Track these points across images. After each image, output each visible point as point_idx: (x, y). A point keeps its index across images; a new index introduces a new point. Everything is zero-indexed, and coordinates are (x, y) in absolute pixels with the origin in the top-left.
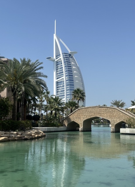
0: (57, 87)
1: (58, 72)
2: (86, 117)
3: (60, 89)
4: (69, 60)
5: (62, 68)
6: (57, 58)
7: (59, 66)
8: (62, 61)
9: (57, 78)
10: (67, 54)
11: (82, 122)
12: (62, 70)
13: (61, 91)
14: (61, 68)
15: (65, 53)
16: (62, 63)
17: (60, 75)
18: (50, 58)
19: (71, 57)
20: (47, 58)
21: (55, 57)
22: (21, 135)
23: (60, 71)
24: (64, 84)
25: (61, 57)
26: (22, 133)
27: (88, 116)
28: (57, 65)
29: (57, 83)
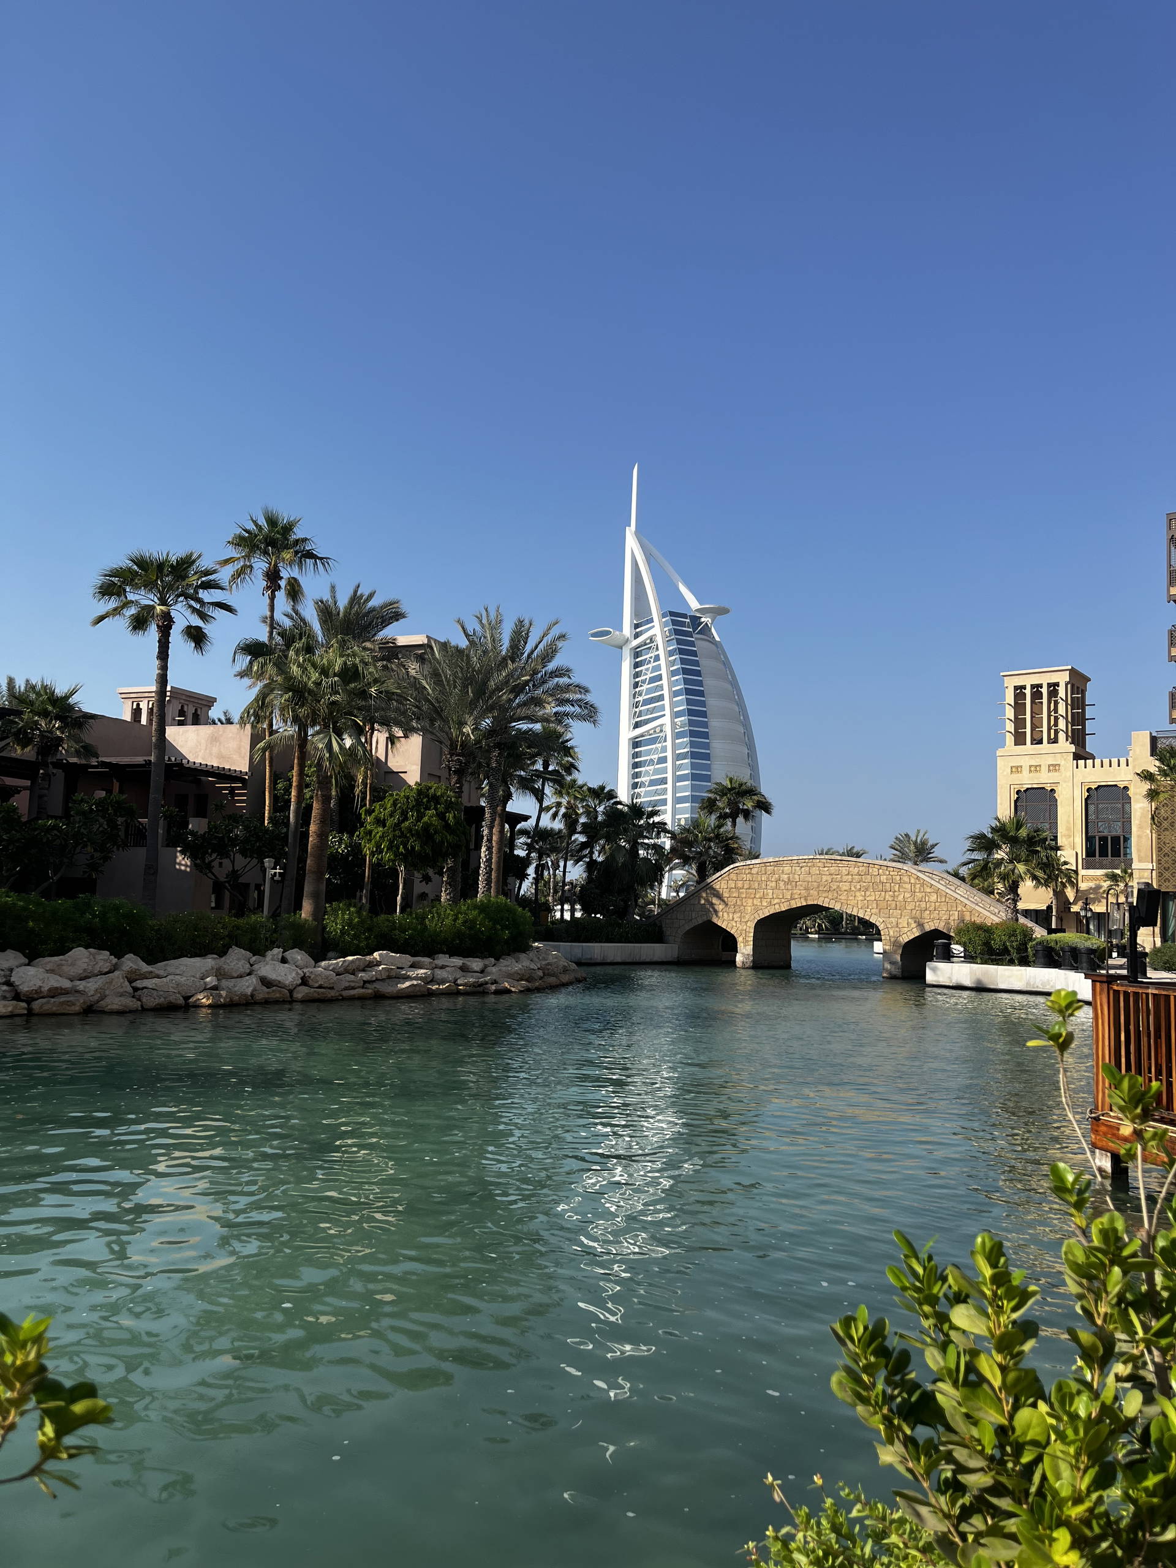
0: (636, 765)
1: (641, 699)
2: (770, 904)
3: (647, 773)
4: (692, 644)
5: (659, 678)
6: (637, 636)
7: (647, 670)
8: (657, 649)
9: (637, 725)
10: (684, 616)
11: (752, 925)
12: (661, 687)
13: (652, 783)
14: (653, 680)
15: (672, 614)
16: (657, 658)
17: (647, 712)
18: (608, 633)
19: (700, 632)
20: (595, 635)
21: (627, 630)
22: (482, 972)
23: (648, 691)
24: (664, 749)
25: (657, 630)
26: (486, 966)
27: (776, 901)
28: (637, 665)
29: (635, 745)
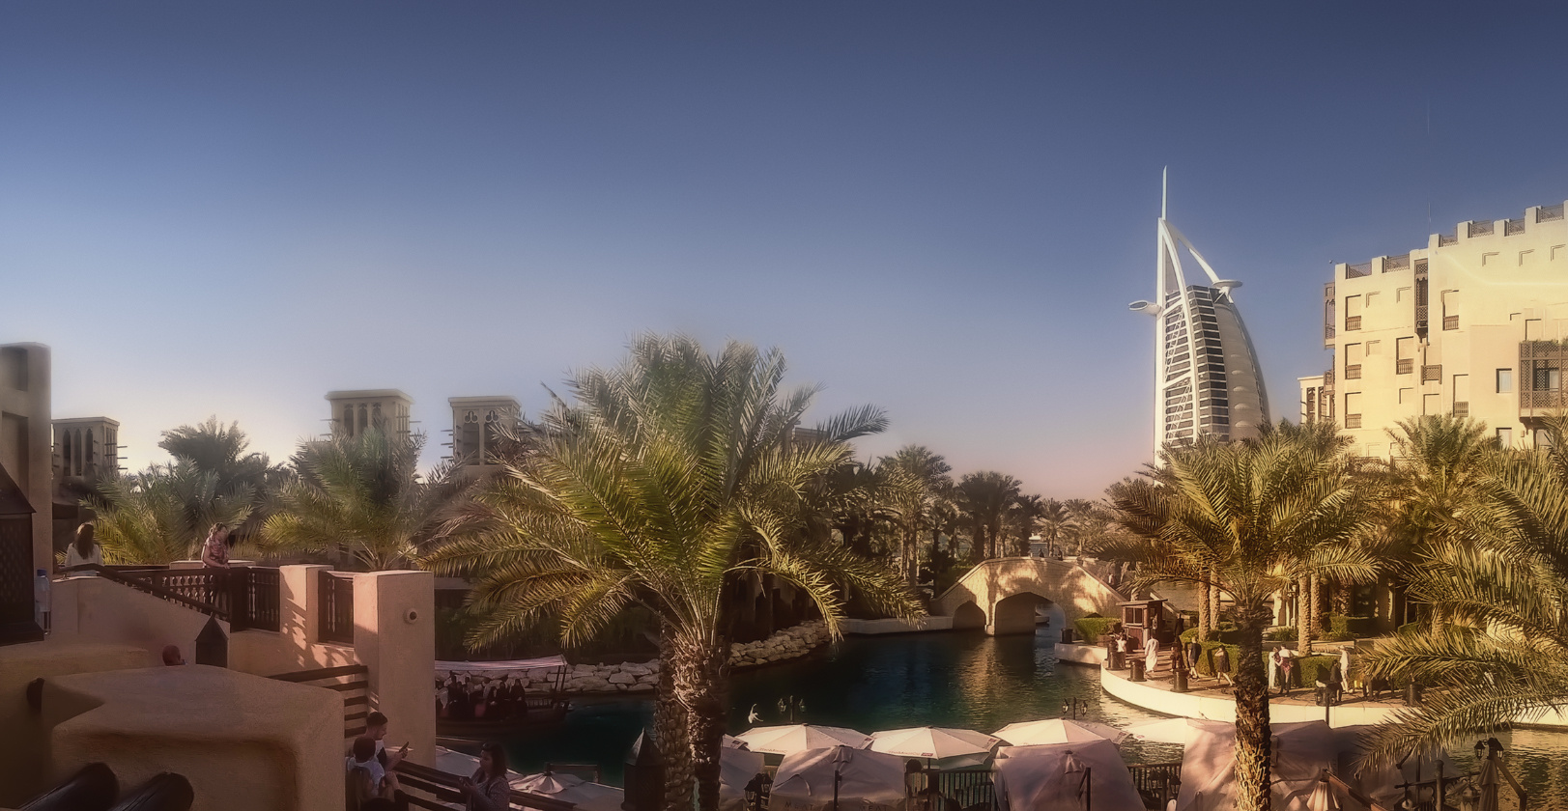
0: (1168, 411)
1: (1171, 357)
3: (1178, 417)
4: (1212, 311)
5: (1186, 340)
6: (1168, 306)
7: (1176, 333)
8: (1184, 316)
9: (1170, 378)
10: (1206, 289)
12: (1187, 348)
13: (1182, 425)
14: (1181, 341)
15: (1196, 287)
16: (1184, 324)
17: (1177, 367)
18: (1144, 304)
19: (1219, 302)
20: (1133, 306)
21: (1160, 301)
23: (1178, 350)
24: (1191, 398)
25: (1184, 301)
28: (1168, 330)
29: (1168, 394)
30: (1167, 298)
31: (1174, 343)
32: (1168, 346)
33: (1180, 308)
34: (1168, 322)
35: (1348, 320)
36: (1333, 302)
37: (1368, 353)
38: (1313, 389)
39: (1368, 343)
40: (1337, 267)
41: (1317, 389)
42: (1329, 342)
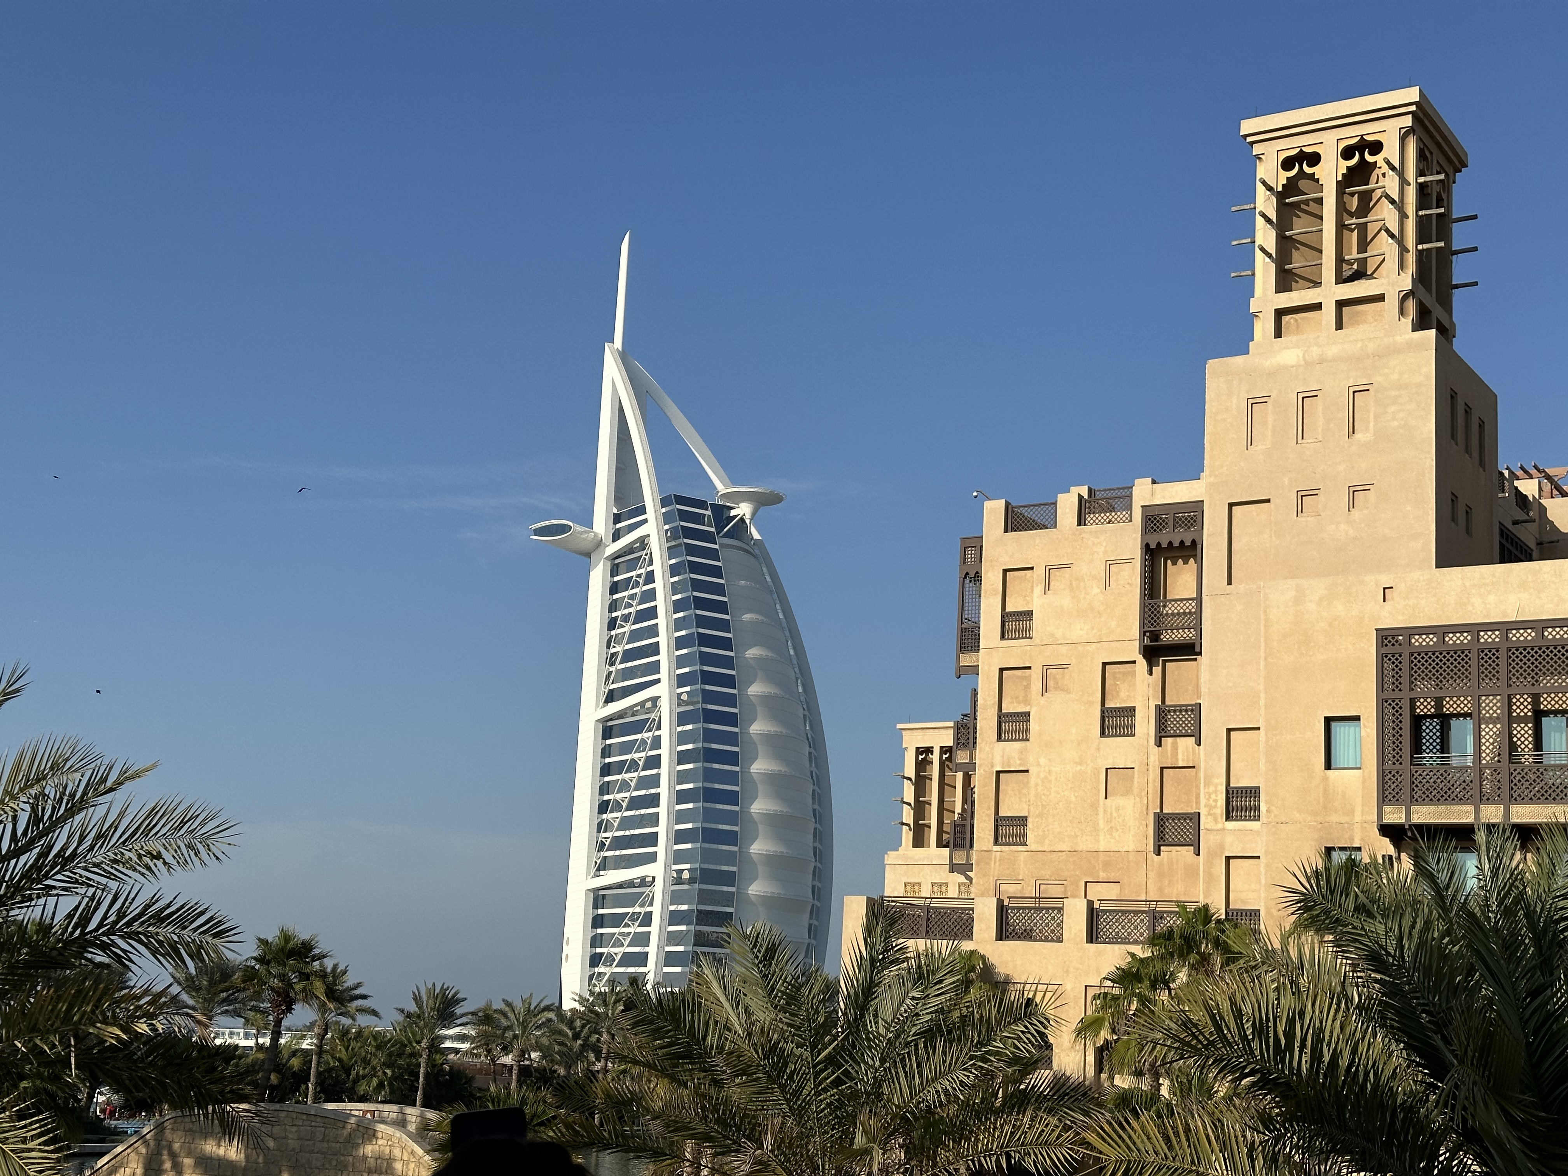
0: (606, 770)
1: (619, 649)
3: (625, 786)
4: (713, 554)
5: (652, 613)
6: (616, 536)
7: (632, 597)
8: (651, 561)
9: (610, 697)
10: (702, 504)
12: (653, 631)
13: (634, 803)
14: (642, 616)
17: (628, 674)
18: (564, 529)
19: (729, 535)
21: (600, 525)
25: (654, 528)
28: (614, 588)
29: (607, 732)
30: (617, 519)
31: (626, 618)
32: (612, 624)
33: (643, 542)
34: (615, 571)
35: (1006, 617)
36: (977, 578)
37: (1045, 689)
38: (929, 750)
39: (1046, 668)
40: (988, 504)
41: (937, 751)
42: (966, 660)
